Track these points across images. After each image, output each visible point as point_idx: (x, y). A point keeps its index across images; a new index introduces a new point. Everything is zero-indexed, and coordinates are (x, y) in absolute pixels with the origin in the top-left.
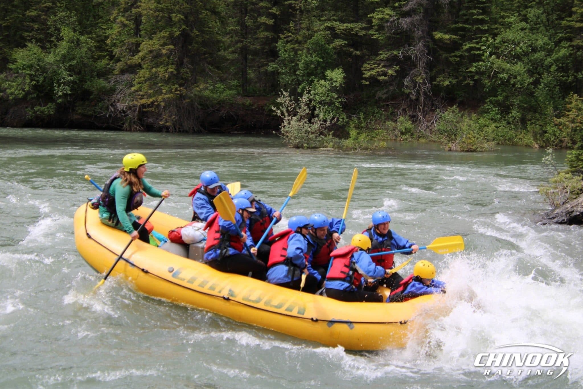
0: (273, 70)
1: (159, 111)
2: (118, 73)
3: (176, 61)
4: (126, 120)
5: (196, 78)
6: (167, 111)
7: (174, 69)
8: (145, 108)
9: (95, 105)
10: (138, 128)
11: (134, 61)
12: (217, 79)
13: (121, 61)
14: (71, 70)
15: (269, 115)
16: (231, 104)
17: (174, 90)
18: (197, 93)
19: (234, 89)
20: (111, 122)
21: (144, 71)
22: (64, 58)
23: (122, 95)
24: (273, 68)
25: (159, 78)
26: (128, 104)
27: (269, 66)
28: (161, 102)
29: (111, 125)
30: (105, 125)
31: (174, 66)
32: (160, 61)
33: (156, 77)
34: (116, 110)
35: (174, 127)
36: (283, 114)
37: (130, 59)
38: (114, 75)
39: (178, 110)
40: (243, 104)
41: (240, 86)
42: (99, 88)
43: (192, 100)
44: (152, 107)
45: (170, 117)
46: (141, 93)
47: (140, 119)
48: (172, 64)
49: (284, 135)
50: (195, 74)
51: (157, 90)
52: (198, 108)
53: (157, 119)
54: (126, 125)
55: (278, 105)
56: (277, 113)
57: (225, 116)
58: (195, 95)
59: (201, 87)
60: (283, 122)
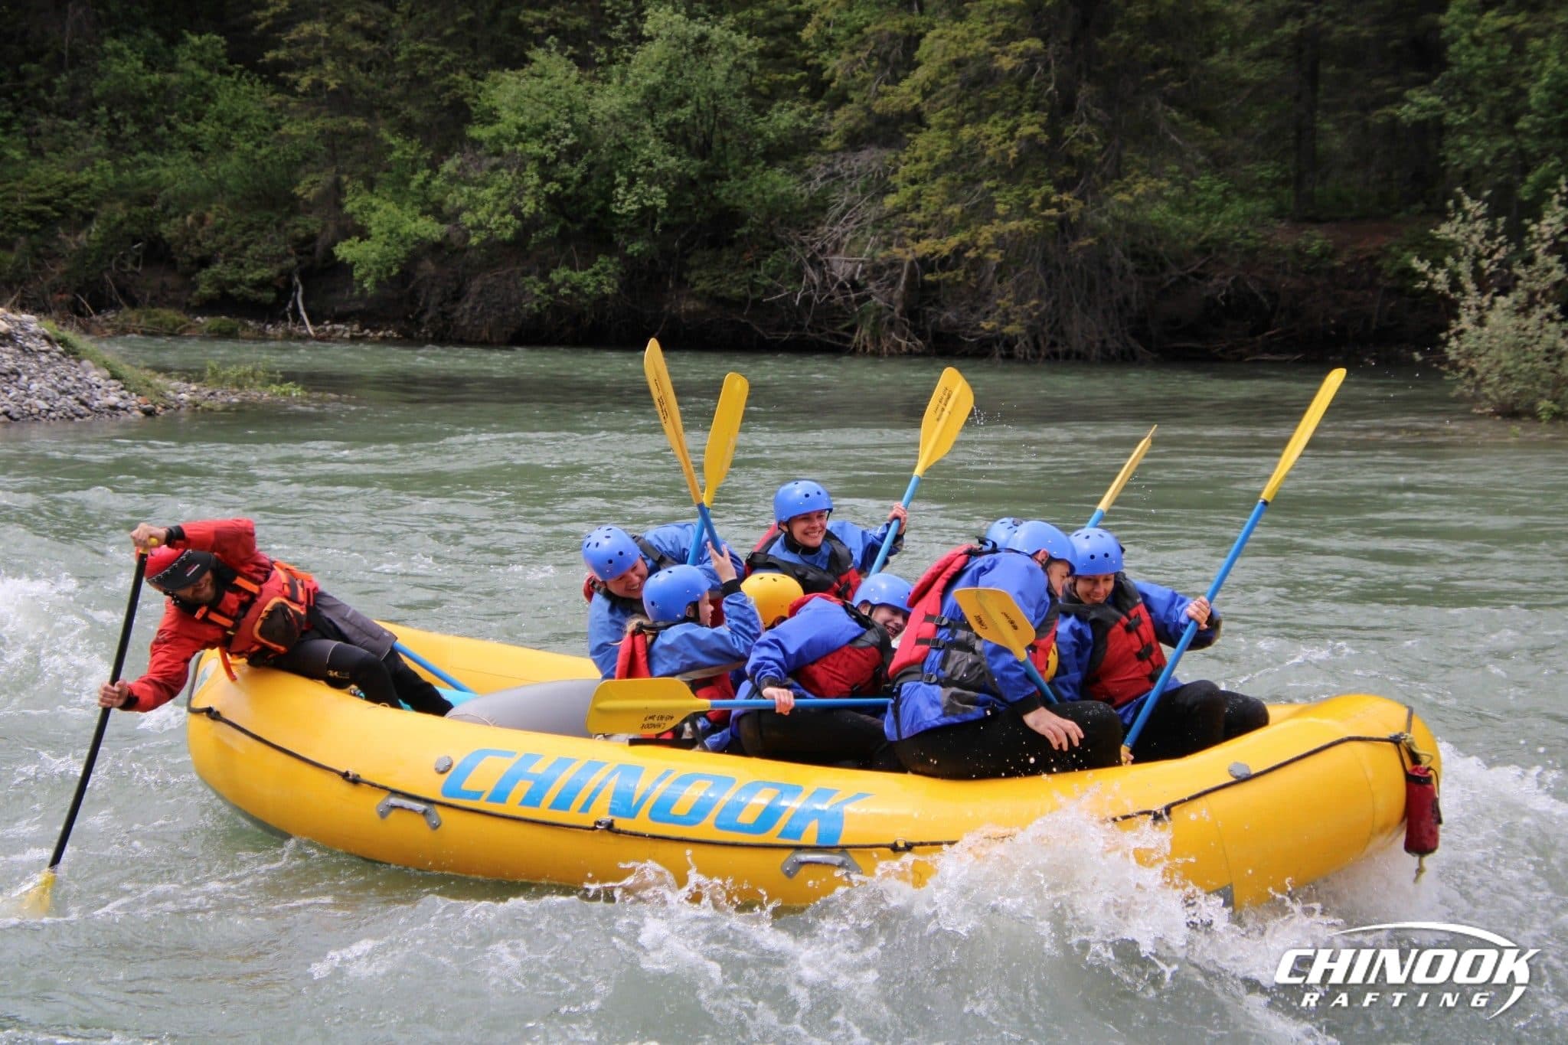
0: (1422, 117)
1: (980, 283)
2: (837, 144)
3: (1050, 96)
4: (863, 316)
5: (1119, 157)
6: (1008, 284)
7: (1041, 126)
8: (931, 271)
9: (755, 265)
10: (904, 343)
11: (897, 100)
12: (1201, 159)
13: (851, 101)
14: (675, 137)
15: (1400, 291)
16: (1251, 252)
17: (1036, 204)
18: (1122, 213)
19: (1262, 196)
20: (808, 321)
21: (932, 134)
22: (653, 100)
23: (851, 225)
24: (1423, 110)
25: (986, 161)
26: (872, 256)
27: (1405, 101)
28: (988, 248)
29: (809, 334)
30: (787, 335)
31: (1042, 117)
32: (991, 97)
33: (974, 158)
34: (828, 279)
35: (1035, 339)
36: (1455, 285)
37: (883, 94)
38: (824, 152)
39: (1049, 278)
40: (1298, 251)
41: (1285, 182)
42: (769, 198)
43: (1102, 241)
44: (957, 266)
45: (1019, 302)
46: (917, 217)
47: (912, 313)
48: (1034, 108)
49: (1458, 369)
50: (1116, 142)
51: (975, 207)
52: (1124, 267)
53: (974, 310)
54: (862, 335)
55: (1438, 252)
56: (1432, 282)
57: (1227, 298)
58: (1116, 220)
59: (1140, 189)
60: (1457, 317)
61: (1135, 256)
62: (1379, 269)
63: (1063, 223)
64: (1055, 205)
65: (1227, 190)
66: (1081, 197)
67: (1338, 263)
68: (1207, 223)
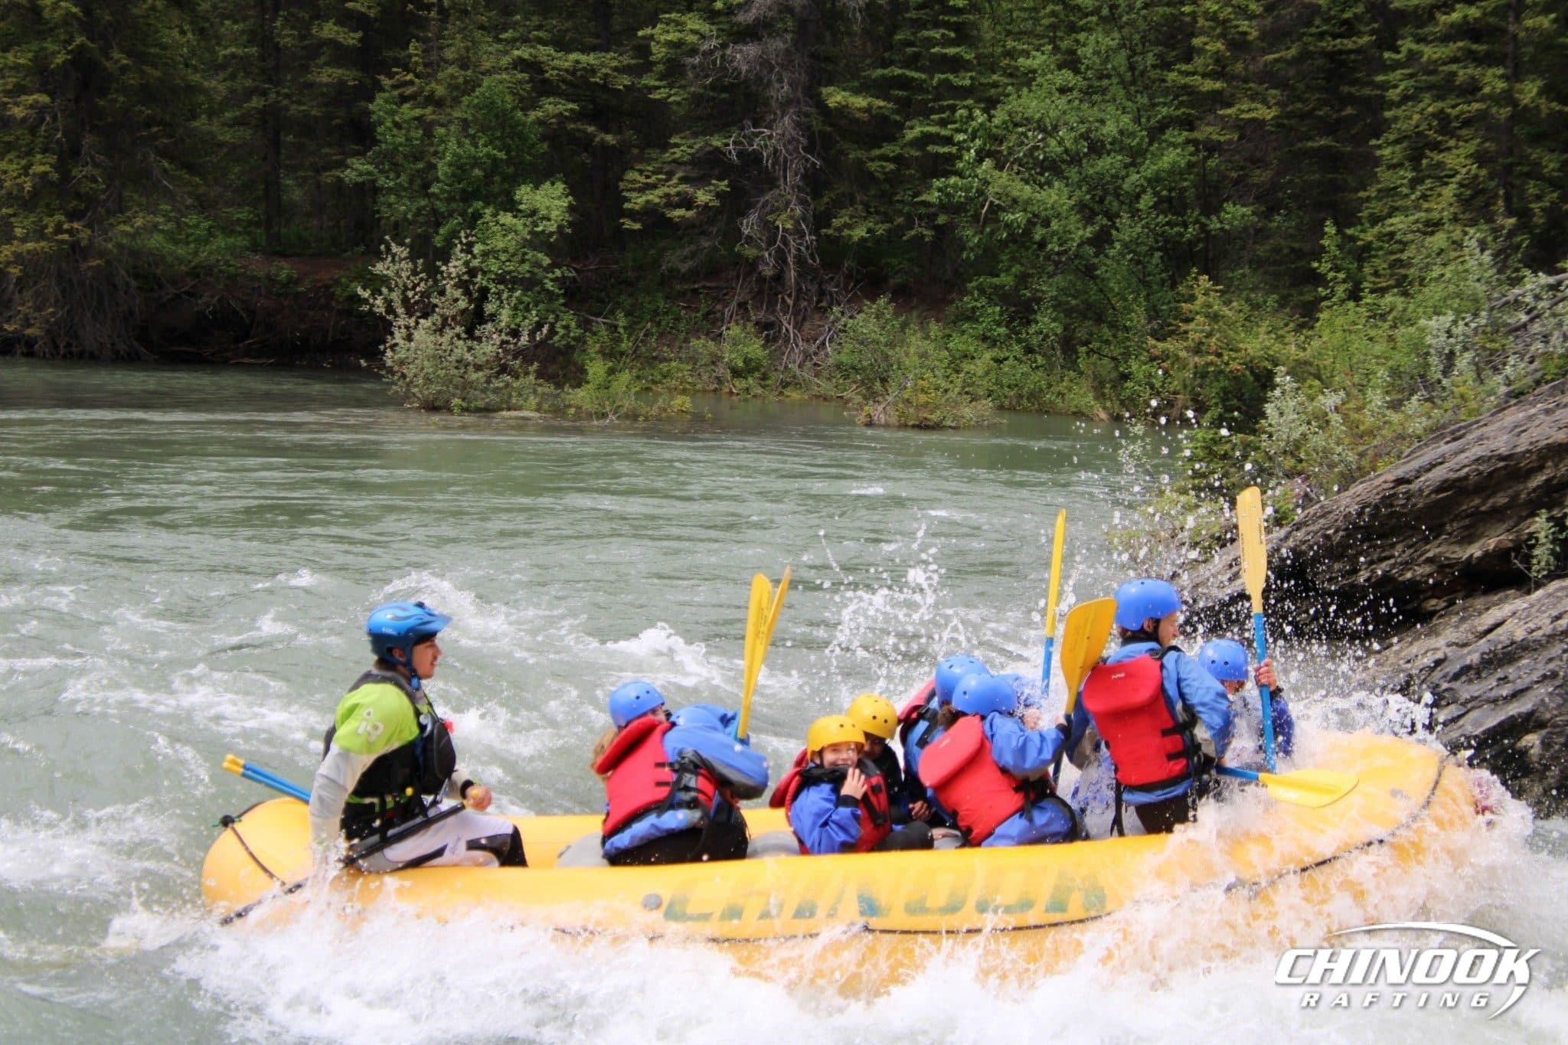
0: (360, 179)
3: (58, 142)
5: (121, 196)
6: (29, 293)
7: (52, 166)
15: (350, 312)
16: (232, 278)
17: (50, 230)
18: (124, 241)
19: (240, 234)
24: (360, 174)
27: (347, 166)
28: (8, 263)
31: (52, 158)
32: (7, 139)
35: (53, 341)
36: (390, 309)
39: (63, 291)
40: (269, 278)
41: (258, 224)
43: (109, 263)
45: (38, 309)
48: (45, 151)
49: (393, 373)
50: (118, 184)
52: (128, 286)
55: (377, 283)
56: (373, 305)
57: (213, 313)
58: (120, 246)
59: (139, 222)
60: (392, 334)
61: (136, 276)
62: (333, 294)
63: (74, 246)
64: (67, 231)
65: (211, 227)
66: (89, 225)
67: (301, 289)
68: (196, 253)
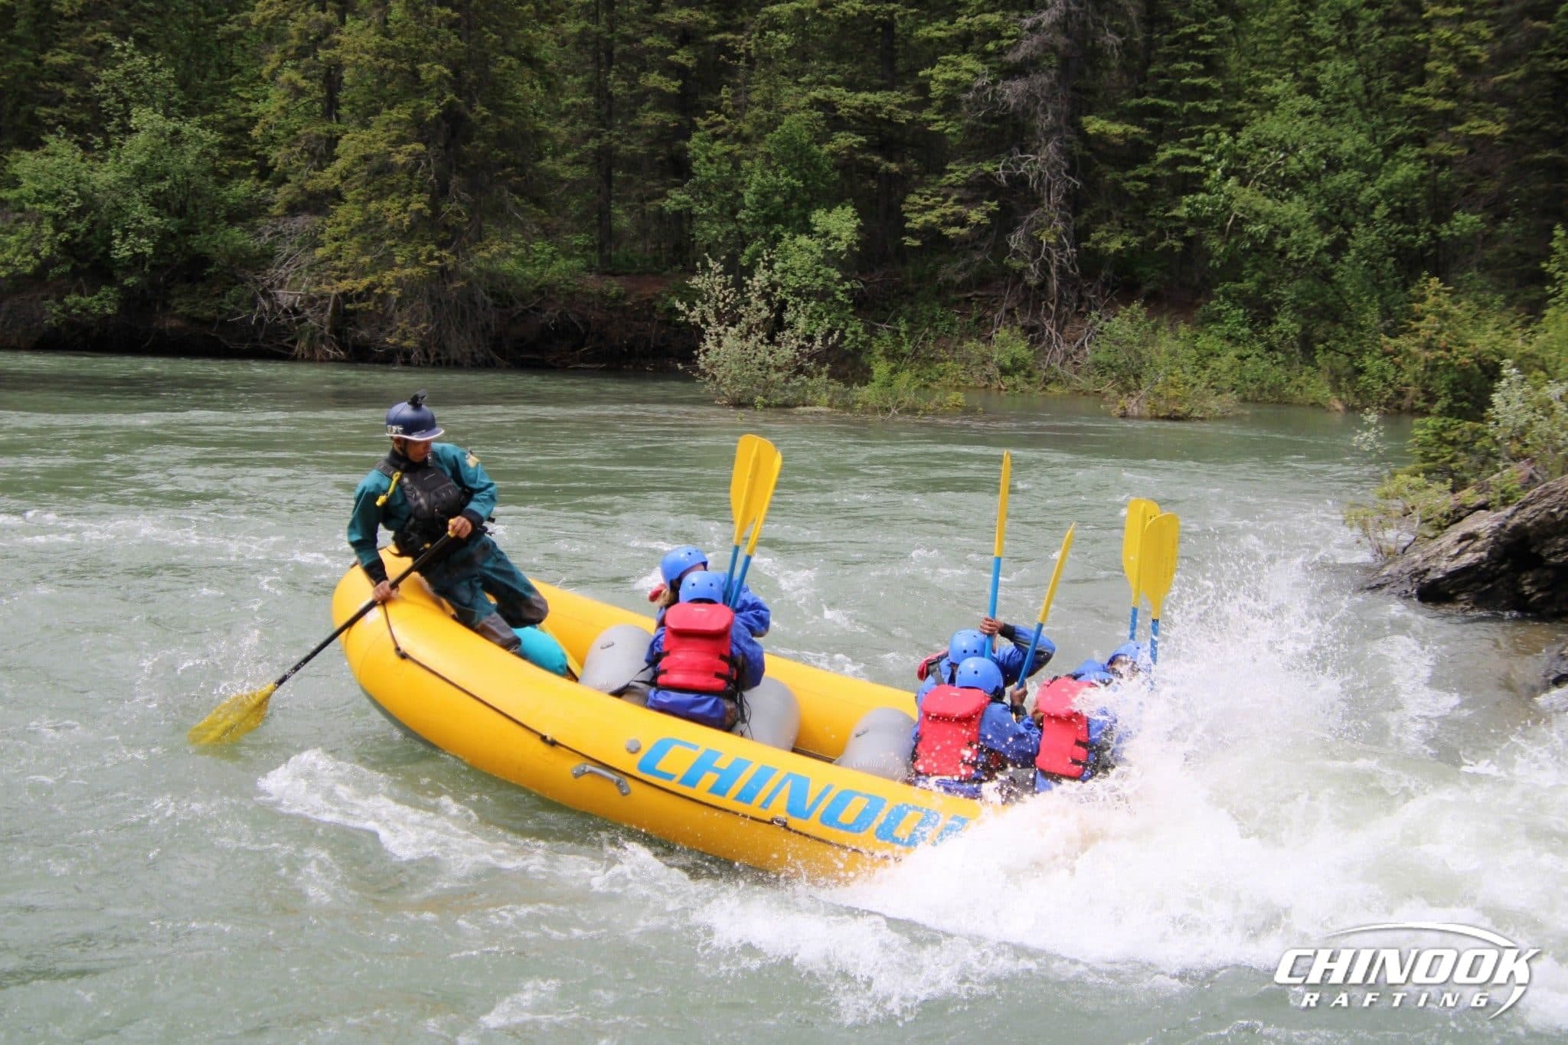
0: (679, 208)
1: (385, 311)
2: (280, 211)
3: (431, 183)
4: (301, 333)
5: (480, 227)
6: (405, 312)
7: (426, 203)
8: (351, 302)
10: (333, 353)
11: (322, 182)
13: (289, 181)
16: (571, 295)
17: (423, 257)
18: (483, 265)
19: (577, 257)
20: (261, 336)
21: (348, 206)
24: (679, 203)
25: (387, 226)
26: (307, 290)
27: (668, 197)
28: (390, 287)
31: (426, 197)
32: (390, 182)
33: (379, 224)
35: (425, 351)
36: (703, 319)
37: (312, 177)
39: (433, 309)
40: (601, 294)
41: (592, 248)
43: (469, 283)
44: (369, 299)
45: (413, 325)
46: (340, 264)
47: (336, 331)
48: (420, 191)
49: (705, 375)
50: (478, 217)
51: (381, 258)
52: (485, 302)
53: (383, 330)
54: (301, 346)
55: (692, 297)
56: (688, 317)
57: (555, 325)
58: (479, 269)
59: (495, 249)
60: (704, 341)
61: (492, 295)
62: (654, 308)
63: (443, 270)
64: (437, 258)
65: (554, 251)
66: (455, 253)
67: (628, 303)
68: (541, 274)
